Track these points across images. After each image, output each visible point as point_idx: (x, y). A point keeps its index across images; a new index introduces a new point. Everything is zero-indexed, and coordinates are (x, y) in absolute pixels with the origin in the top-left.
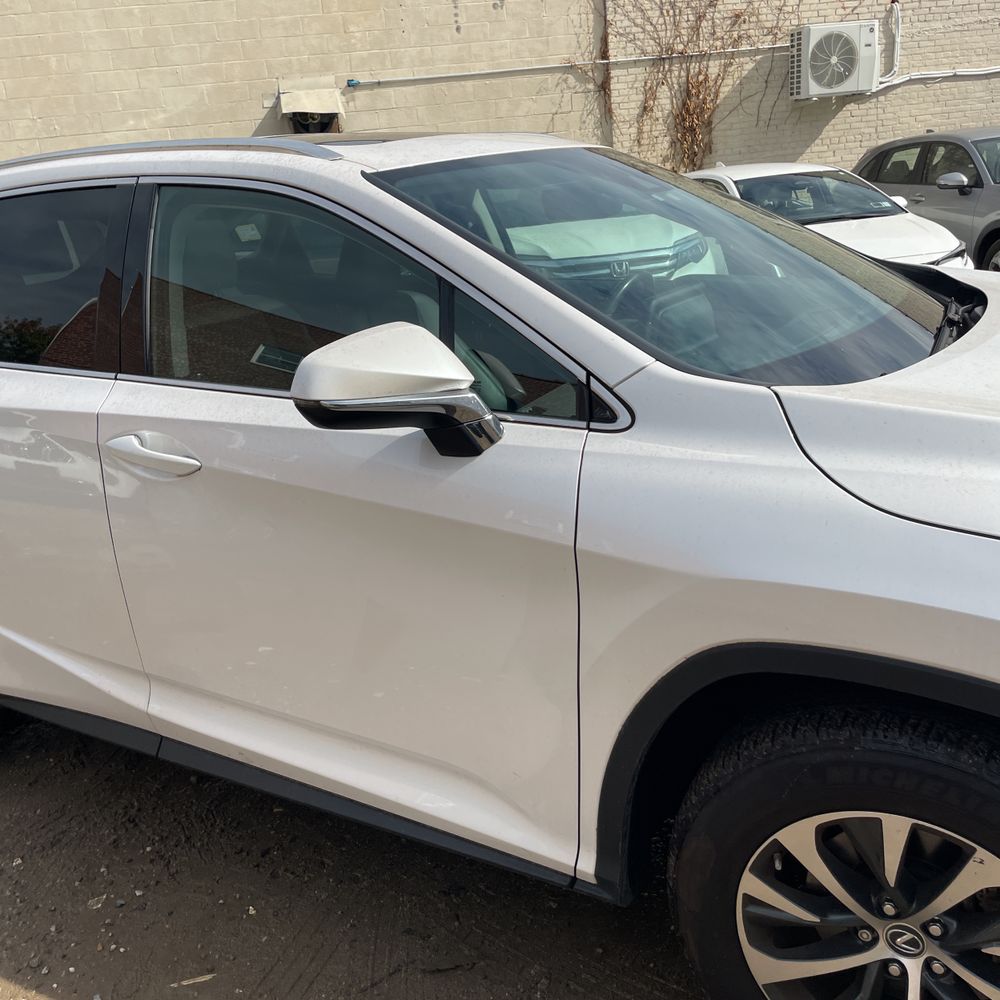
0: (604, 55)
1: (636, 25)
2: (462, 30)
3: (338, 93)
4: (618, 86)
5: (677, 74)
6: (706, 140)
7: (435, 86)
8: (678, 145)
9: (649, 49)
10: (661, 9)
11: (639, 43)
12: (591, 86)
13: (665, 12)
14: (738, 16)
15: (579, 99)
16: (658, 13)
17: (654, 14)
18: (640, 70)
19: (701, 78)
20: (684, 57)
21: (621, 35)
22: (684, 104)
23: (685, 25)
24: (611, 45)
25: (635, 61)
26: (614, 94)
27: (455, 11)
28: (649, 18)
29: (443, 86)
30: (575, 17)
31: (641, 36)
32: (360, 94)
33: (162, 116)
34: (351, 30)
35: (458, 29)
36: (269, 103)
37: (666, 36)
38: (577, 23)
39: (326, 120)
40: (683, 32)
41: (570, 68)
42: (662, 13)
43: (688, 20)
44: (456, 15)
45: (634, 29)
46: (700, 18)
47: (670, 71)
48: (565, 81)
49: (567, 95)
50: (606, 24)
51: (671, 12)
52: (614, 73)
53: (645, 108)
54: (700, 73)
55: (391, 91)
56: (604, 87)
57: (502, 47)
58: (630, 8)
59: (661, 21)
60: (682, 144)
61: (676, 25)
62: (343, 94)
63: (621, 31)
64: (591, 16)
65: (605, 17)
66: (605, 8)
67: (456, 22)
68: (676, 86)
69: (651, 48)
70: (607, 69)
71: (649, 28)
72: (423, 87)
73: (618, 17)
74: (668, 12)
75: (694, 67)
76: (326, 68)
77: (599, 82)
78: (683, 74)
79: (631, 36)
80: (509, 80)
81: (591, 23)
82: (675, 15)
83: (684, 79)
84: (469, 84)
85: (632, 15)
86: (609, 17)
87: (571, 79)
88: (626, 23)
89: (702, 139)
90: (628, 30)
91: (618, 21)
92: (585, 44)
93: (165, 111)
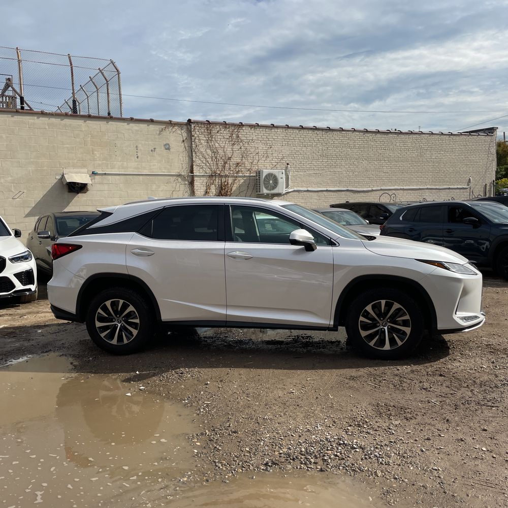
0: (192, 171)
1: (204, 163)
2: (139, 158)
3: (88, 175)
4: (196, 183)
5: (217, 181)
7: (127, 177)
9: (208, 172)
11: (204, 169)
12: (187, 182)
13: (213, 160)
14: (238, 164)
15: (182, 187)
16: (211, 160)
17: (210, 160)
18: (205, 178)
19: (226, 183)
20: (220, 176)
21: (198, 166)
22: (220, 192)
23: (220, 165)
24: (194, 169)
25: (203, 175)
26: (195, 186)
28: (208, 161)
29: (131, 177)
30: (181, 158)
31: (205, 167)
32: (97, 177)
33: (10, 178)
34: (95, 153)
35: (137, 157)
36: (58, 177)
37: (214, 168)
38: (182, 160)
39: (83, 186)
40: (220, 167)
41: (179, 176)
43: (221, 163)
44: (137, 152)
45: (203, 164)
46: (225, 163)
47: (215, 180)
48: (177, 180)
49: (178, 185)
50: (192, 161)
51: (215, 160)
52: (195, 179)
53: (206, 192)
54: (225, 182)
55: (110, 177)
56: (192, 183)
57: (154, 165)
58: (201, 157)
59: (212, 162)
61: (217, 164)
62: (90, 176)
63: (198, 164)
64: (187, 158)
65: (192, 159)
66: (192, 155)
67: (137, 155)
68: (217, 186)
69: (208, 171)
70: (193, 177)
71: (208, 164)
72: (122, 177)
73: (197, 159)
75: (223, 180)
76: (84, 166)
77: (190, 181)
78: (220, 181)
79: (202, 167)
80: (157, 177)
81: (187, 161)
82: (217, 161)
83: (220, 183)
84: (141, 177)
85: (202, 159)
86: (194, 159)
87: (180, 180)
88: (200, 162)
90: (200, 164)
91: (197, 161)
92: (184, 167)
93: (12, 177)
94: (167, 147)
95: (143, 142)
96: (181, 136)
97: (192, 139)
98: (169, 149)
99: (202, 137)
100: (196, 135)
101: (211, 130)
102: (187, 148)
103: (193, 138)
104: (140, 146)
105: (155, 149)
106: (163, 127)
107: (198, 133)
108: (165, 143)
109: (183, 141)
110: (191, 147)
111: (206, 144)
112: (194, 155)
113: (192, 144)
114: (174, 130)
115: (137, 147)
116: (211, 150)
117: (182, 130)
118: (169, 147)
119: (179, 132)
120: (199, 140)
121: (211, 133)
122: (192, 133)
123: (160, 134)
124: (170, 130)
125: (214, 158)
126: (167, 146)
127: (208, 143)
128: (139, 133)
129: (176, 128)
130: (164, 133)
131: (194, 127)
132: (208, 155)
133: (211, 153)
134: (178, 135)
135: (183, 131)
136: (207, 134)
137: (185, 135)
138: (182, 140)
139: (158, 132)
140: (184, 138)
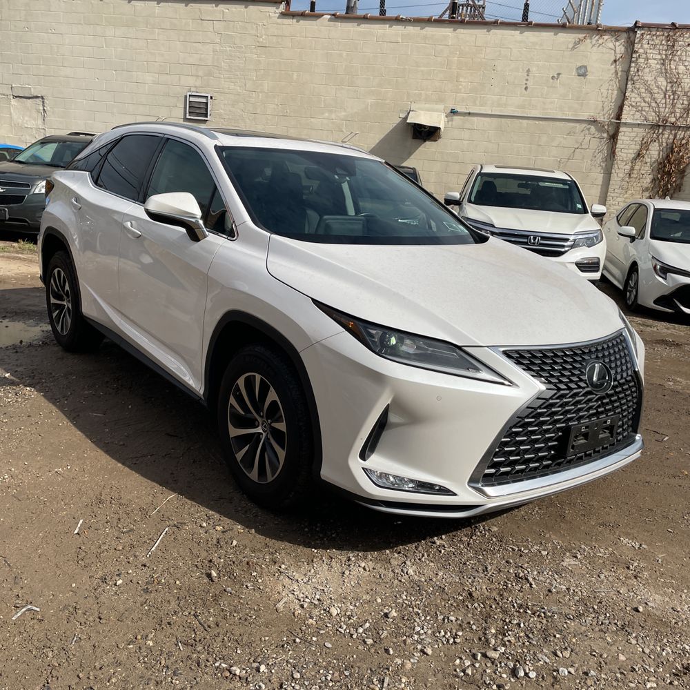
0: (619, 117)
1: (645, 102)
2: (528, 90)
3: (443, 116)
4: (623, 138)
5: (667, 136)
6: (678, 182)
7: (503, 120)
8: (657, 182)
9: (651, 118)
10: (665, 94)
11: (644, 113)
12: (605, 135)
13: (667, 96)
15: (595, 143)
16: (662, 96)
17: (659, 97)
18: (641, 130)
19: (684, 142)
20: (674, 127)
21: (633, 106)
22: (668, 156)
23: (680, 106)
24: (624, 112)
25: (639, 124)
26: (619, 142)
27: (527, 77)
28: (655, 99)
29: (509, 121)
30: (604, 91)
31: (647, 109)
32: (456, 118)
33: (343, 113)
34: (461, 80)
35: (526, 88)
36: (403, 116)
37: (665, 112)
38: (605, 95)
39: (432, 130)
40: (677, 110)
41: (594, 122)
42: (665, 97)
43: (683, 104)
44: (527, 80)
45: (643, 104)
47: (663, 134)
48: (589, 129)
49: (588, 138)
50: (624, 98)
51: (672, 97)
52: (621, 129)
53: (639, 155)
54: (683, 139)
55: (475, 119)
56: (614, 138)
57: (551, 103)
58: (643, 90)
59: (664, 101)
60: (660, 182)
61: (673, 105)
62: (447, 116)
63: (634, 104)
64: (615, 92)
66: (626, 87)
67: (526, 84)
68: (664, 144)
69: (652, 117)
70: (618, 126)
71: (654, 104)
72: (495, 120)
73: (633, 95)
74: (669, 96)
75: (680, 134)
76: (441, 100)
77: (611, 133)
78: (671, 137)
79: (640, 108)
80: (551, 123)
81: (614, 96)
82: (674, 99)
83: (671, 141)
84: (525, 122)
85: (644, 95)
86: (627, 94)
87: (593, 129)
88: (638, 99)
89: (674, 182)
90: (638, 104)
91: (632, 96)
92: (606, 109)
93: (345, 111)
94: (582, 72)
95: (541, 63)
96: (613, 52)
97: (632, 57)
98: (584, 75)
99: (653, 54)
100: (641, 51)
101: (675, 41)
102: (619, 74)
103: (634, 56)
104: (534, 69)
105: (559, 74)
106: (581, 36)
107: (646, 46)
108: (579, 64)
109: (615, 61)
110: (627, 72)
111: (659, 66)
112: (629, 86)
113: (630, 67)
114: (601, 41)
115: (528, 71)
116: (666, 79)
117: (617, 40)
118: (586, 71)
119: (611, 45)
120: (647, 59)
121: (673, 46)
122: (636, 46)
123: (574, 48)
124: (594, 42)
125: (670, 93)
126: (583, 70)
127: (663, 64)
128: (537, 47)
129: (606, 37)
130: (581, 47)
131: (642, 35)
132: (658, 87)
133: (665, 83)
134: (608, 51)
135: (618, 43)
136: (665, 48)
137: (621, 49)
138: (613, 59)
139: (571, 46)
140: (618, 56)
